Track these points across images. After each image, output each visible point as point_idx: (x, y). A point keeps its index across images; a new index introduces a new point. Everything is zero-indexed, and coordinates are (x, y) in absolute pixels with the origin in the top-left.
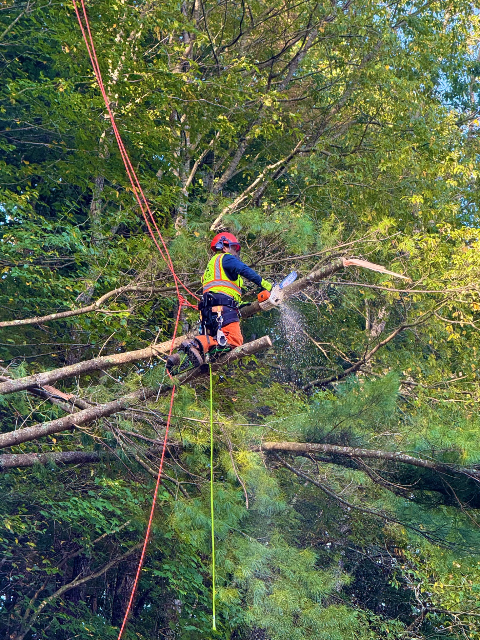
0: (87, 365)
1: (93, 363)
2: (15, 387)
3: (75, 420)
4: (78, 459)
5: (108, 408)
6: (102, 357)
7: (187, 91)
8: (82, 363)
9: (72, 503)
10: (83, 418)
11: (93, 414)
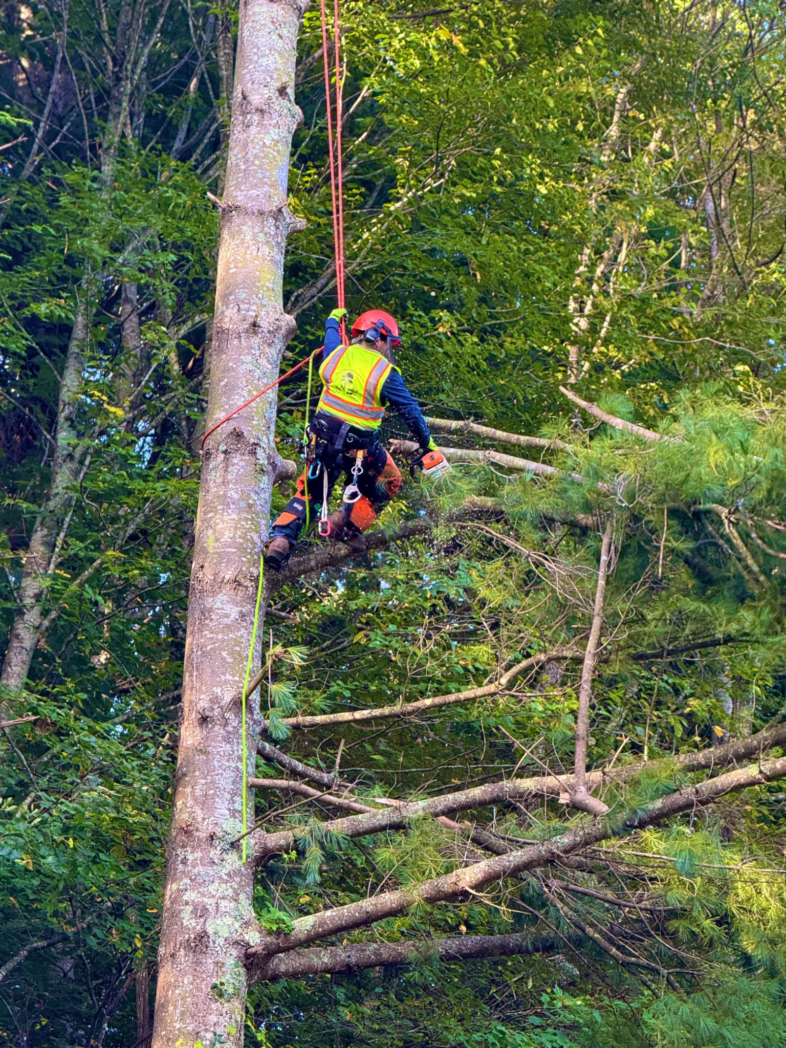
0: (492, 792)
1: (501, 789)
2: (366, 826)
3: (468, 879)
4: (487, 949)
5: (524, 858)
6: (519, 780)
7: (680, 328)
8: (482, 787)
9: (495, 1036)
10: (480, 876)
11: (498, 868)
